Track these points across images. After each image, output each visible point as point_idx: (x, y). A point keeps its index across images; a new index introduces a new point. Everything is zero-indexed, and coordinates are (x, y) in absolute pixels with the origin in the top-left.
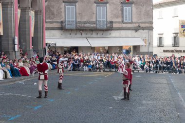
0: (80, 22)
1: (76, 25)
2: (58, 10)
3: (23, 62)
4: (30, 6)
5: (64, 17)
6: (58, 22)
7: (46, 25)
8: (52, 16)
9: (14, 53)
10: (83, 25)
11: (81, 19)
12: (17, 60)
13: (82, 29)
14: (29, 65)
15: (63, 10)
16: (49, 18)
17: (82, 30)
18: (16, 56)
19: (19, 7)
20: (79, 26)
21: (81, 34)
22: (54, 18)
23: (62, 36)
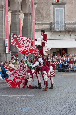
0: (69, 24)
1: (65, 26)
2: (47, 12)
3: (14, 64)
4: (20, 9)
5: (53, 19)
6: (47, 24)
7: (36, 27)
8: (41, 18)
9: (5, 55)
10: (71, 26)
11: (70, 20)
12: (8, 62)
13: (71, 30)
14: (20, 66)
15: (52, 12)
16: (38, 20)
17: (71, 31)
18: (6, 58)
19: (9, 10)
20: (68, 27)
21: (70, 35)
22: (43, 20)
23: (51, 37)
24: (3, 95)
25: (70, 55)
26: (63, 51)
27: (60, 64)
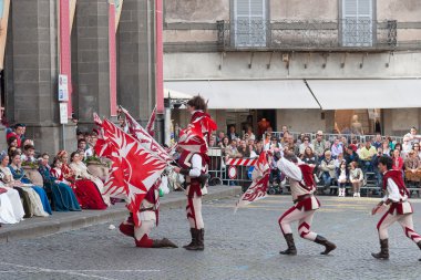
0: (283, 26)
1: (269, 35)
3: (88, 162)
5: (227, 9)
6: (204, 26)
8: (185, 6)
9: (56, 131)
10: (292, 34)
11: (286, 13)
12: (67, 156)
13: (289, 47)
16: (175, 11)
17: (289, 53)
18: (61, 143)
20: (279, 38)
21: (287, 67)
22: (193, 10)
23: (220, 73)
24: (48, 270)
25: (287, 135)
26: (260, 119)
27: (249, 164)
